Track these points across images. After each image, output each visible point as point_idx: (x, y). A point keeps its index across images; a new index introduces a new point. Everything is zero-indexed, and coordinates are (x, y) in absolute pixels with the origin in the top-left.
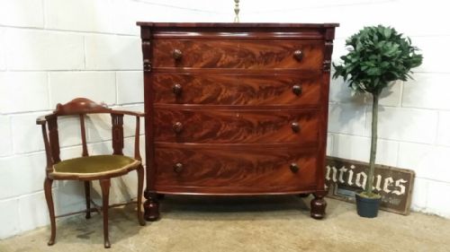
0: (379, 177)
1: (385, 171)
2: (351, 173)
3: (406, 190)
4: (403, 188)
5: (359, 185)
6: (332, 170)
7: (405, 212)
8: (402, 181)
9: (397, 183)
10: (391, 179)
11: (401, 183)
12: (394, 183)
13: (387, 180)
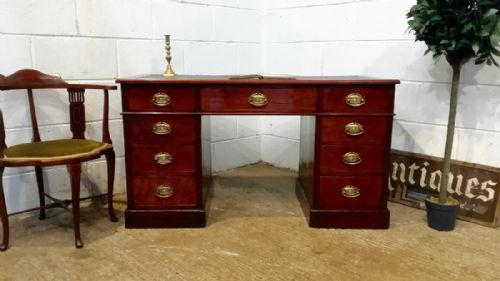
0: (460, 177)
1: (467, 170)
2: (424, 171)
3: (496, 195)
4: (492, 193)
5: (433, 187)
6: (399, 168)
7: (494, 224)
8: (491, 183)
9: (484, 186)
10: (475, 181)
11: (488, 186)
12: (479, 186)
13: (470, 182)
